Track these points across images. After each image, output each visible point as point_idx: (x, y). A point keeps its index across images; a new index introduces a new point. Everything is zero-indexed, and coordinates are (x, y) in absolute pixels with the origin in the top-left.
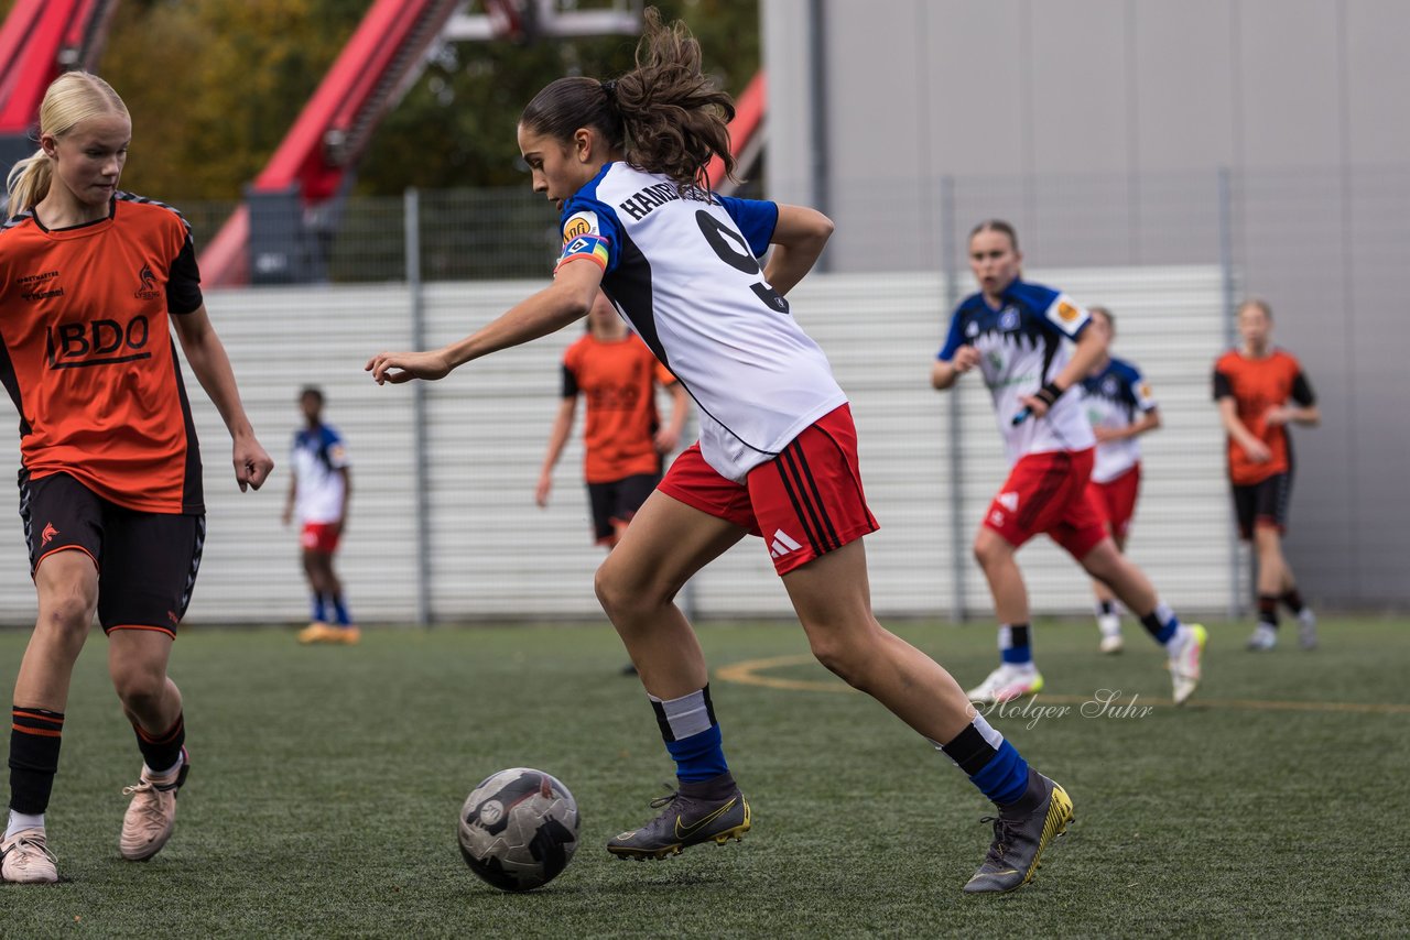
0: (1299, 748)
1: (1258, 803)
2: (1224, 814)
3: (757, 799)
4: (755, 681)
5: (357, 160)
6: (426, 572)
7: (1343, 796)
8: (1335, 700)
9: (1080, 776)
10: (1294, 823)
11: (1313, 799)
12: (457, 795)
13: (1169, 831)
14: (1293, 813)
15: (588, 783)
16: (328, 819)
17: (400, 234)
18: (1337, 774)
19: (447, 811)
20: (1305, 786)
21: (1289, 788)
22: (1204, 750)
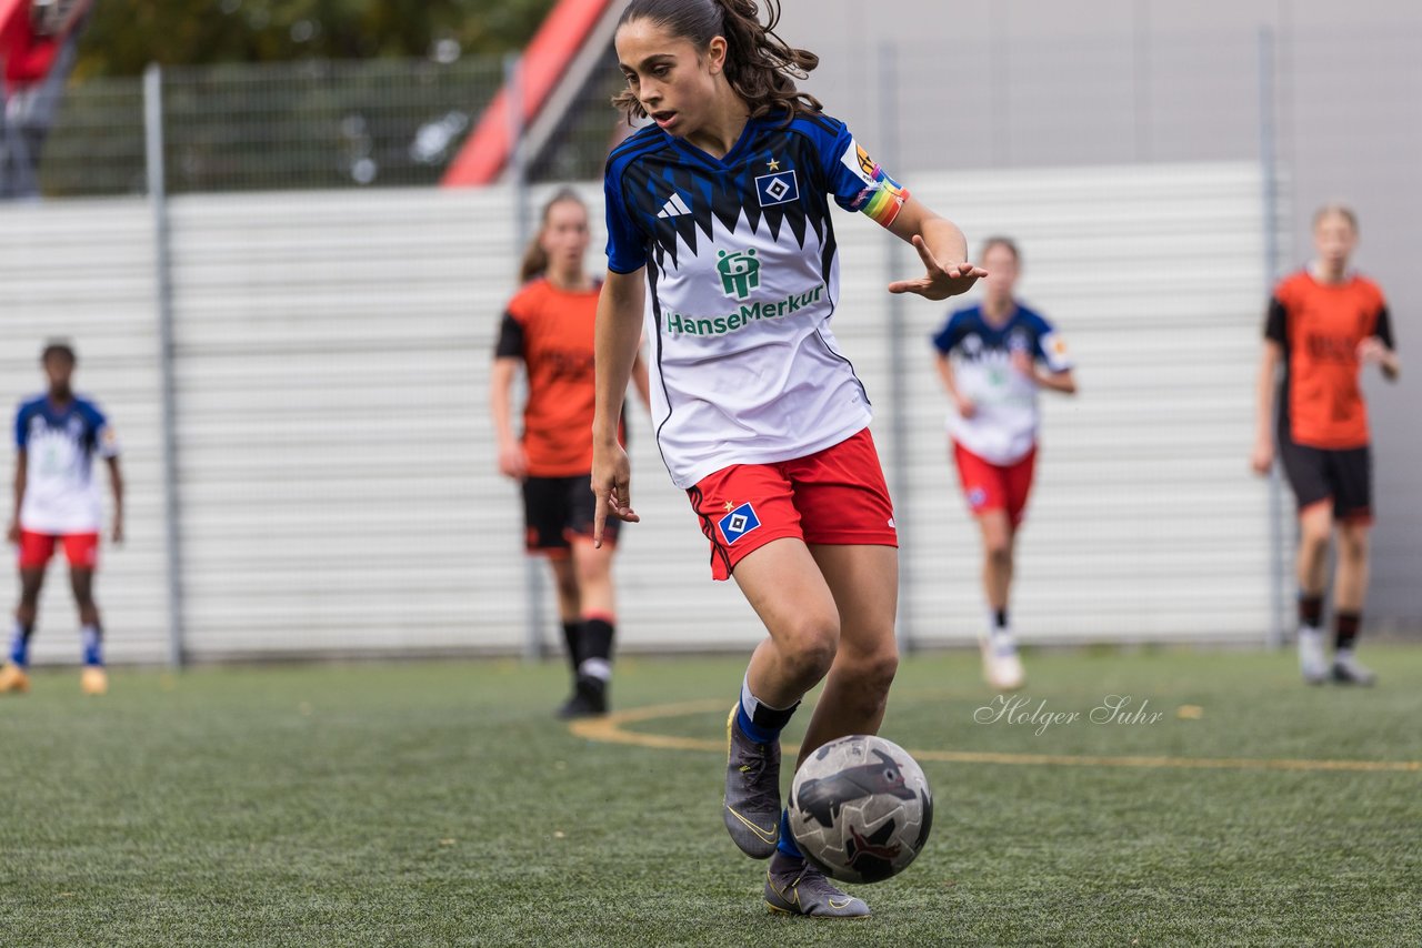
0: (1354, 821)
1: (1301, 897)
2: (1254, 912)
3: (627, 897)
4: (626, 738)
5: (76, 26)
6: (178, 593)
7: (1414, 886)
8: (1408, 759)
9: (1061, 864)
10: (1346, 923)
11: (1374, 891)
12: (223, 895)
13: (1179, 935)
14: (1346, 910)
15: (399, 878)
16: (49, 930)
17: (139, 130)
18: (1408, 857)
19: (209, 917)
20: (1364, 875)
21: (1344, 876)
22: (1230, 826)
